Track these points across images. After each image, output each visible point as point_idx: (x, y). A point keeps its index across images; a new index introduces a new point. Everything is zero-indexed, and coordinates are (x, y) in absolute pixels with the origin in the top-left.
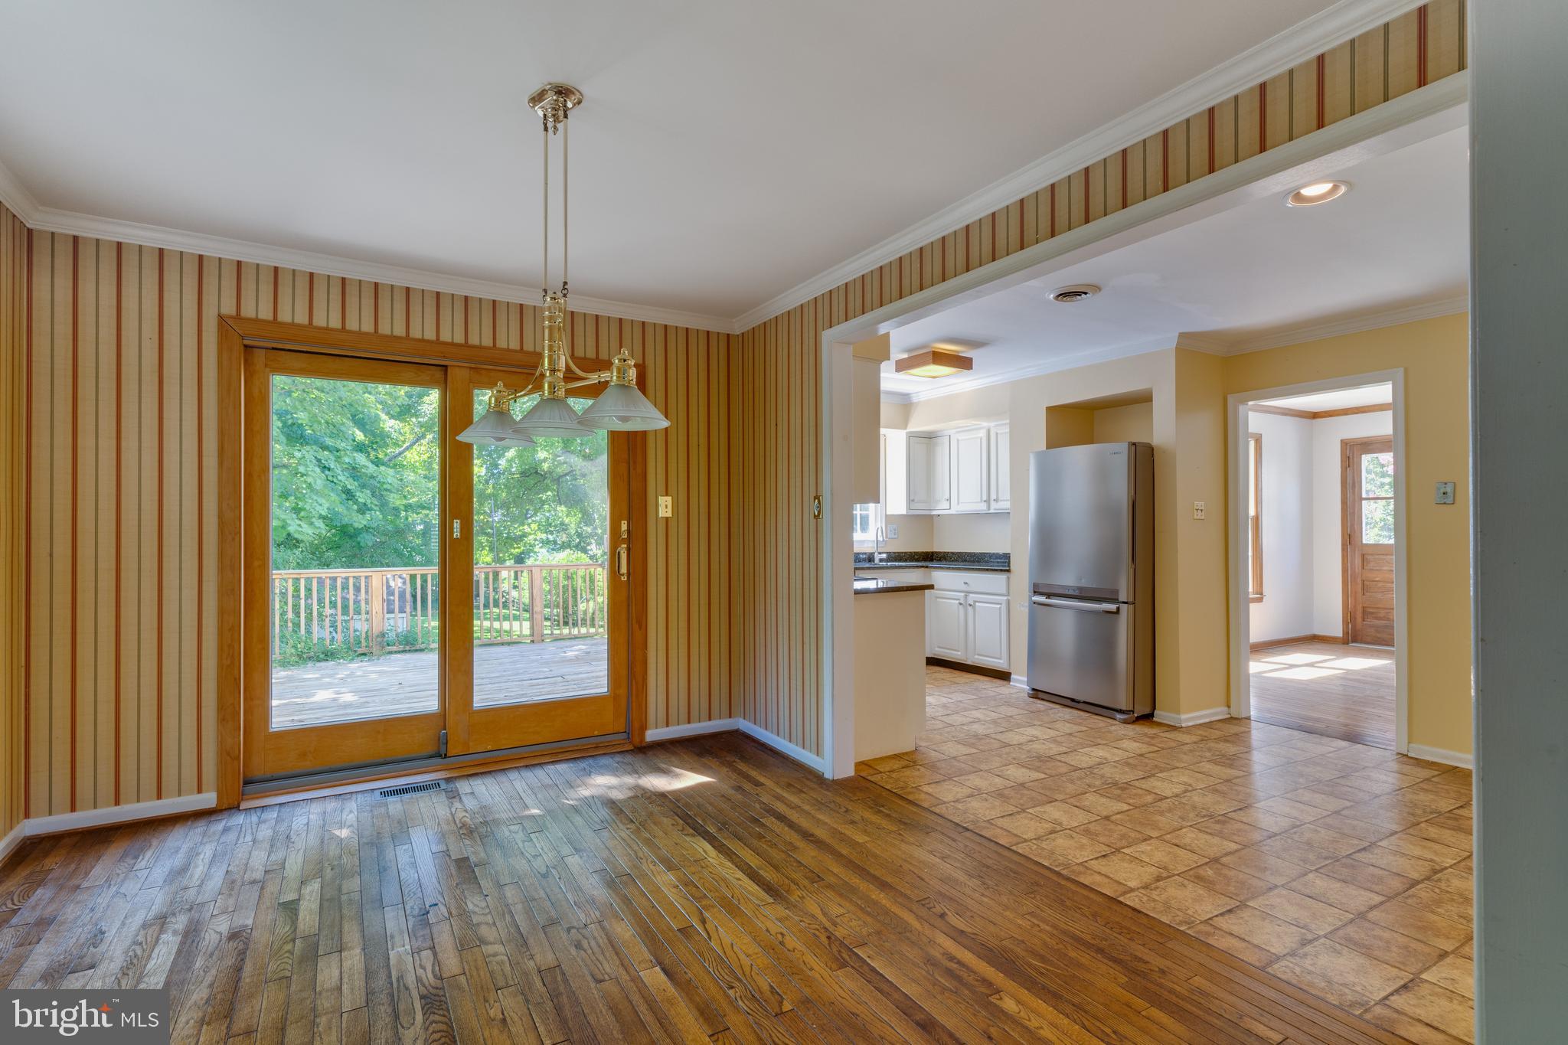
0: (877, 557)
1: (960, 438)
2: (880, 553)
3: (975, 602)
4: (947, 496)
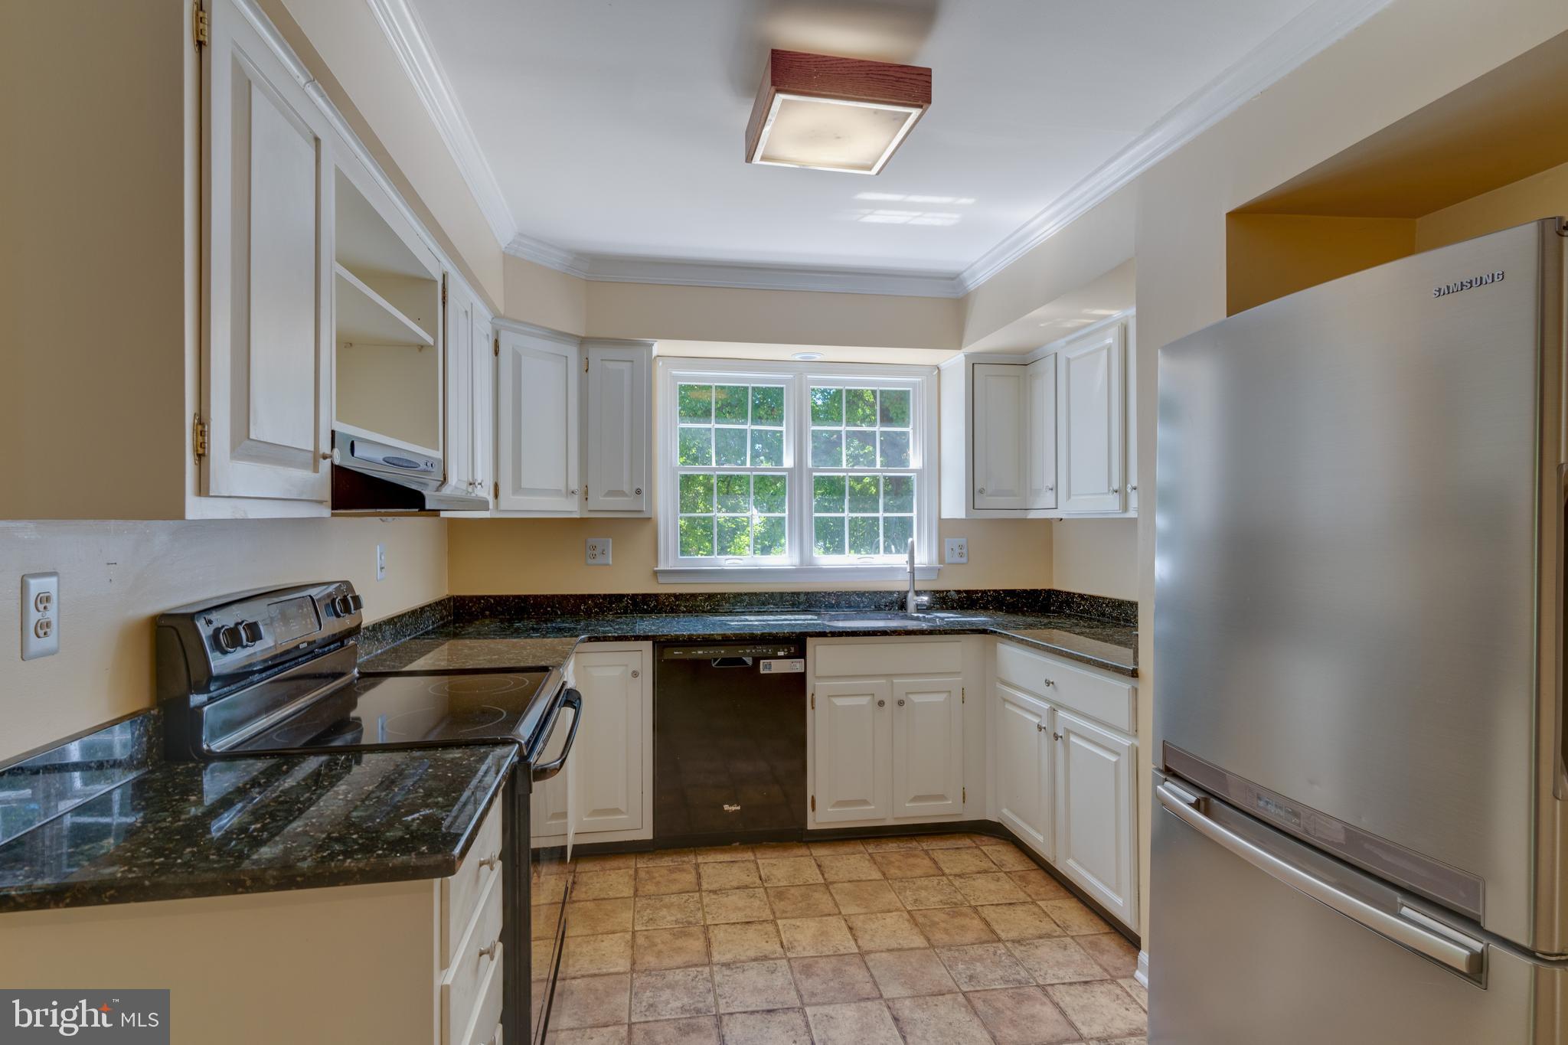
0: (913, 601)
1: (1071, 356)
2: (918, 593)
3: (1068, 731)
4: (1050, 483)
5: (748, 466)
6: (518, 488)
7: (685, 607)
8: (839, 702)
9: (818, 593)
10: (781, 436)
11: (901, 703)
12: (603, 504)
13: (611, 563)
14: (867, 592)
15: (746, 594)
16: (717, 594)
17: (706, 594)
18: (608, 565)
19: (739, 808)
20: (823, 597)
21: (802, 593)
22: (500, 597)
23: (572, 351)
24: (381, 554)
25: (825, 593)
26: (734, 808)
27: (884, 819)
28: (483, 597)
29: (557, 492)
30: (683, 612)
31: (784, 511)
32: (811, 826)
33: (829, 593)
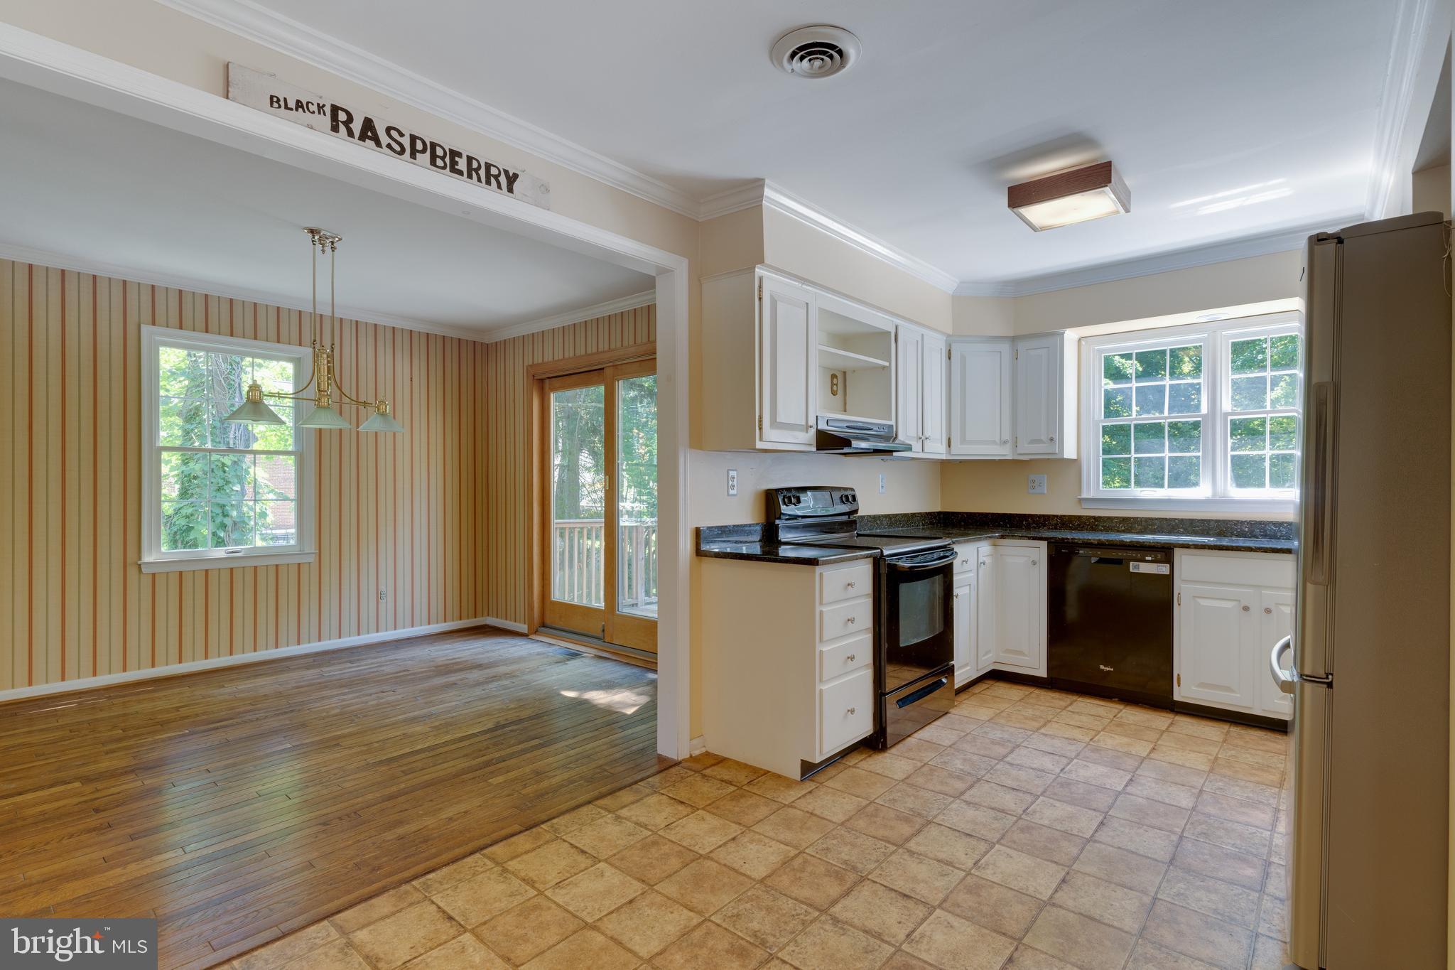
5: (1165, 416)
6: (964, 440)
7: (1102, 526)
8: (1203, 602)
9: (1229, 521)
10: (1200, 387)
11: (1268, 611)
12: (1027, 450)
13: (1046, 492)
14: (1286, 523)
15: (1156, 519)
16: (1131, 518)
17: (1121, 517)
18: (1044, 494)
19: (1112, 669)
20: (1235, 524)
21: (1212, 520)
22: (971, 513)
23: (1005, 348)
24: (882, 479)
25: (1238, 521)
26: (1108, 669)
27: (1250, 708)
28: (960, 513)
29: (994, 442)
30: (1101, 531)
31: (1199, 451)
32: (1176, 697)
33: (1242, 522)
